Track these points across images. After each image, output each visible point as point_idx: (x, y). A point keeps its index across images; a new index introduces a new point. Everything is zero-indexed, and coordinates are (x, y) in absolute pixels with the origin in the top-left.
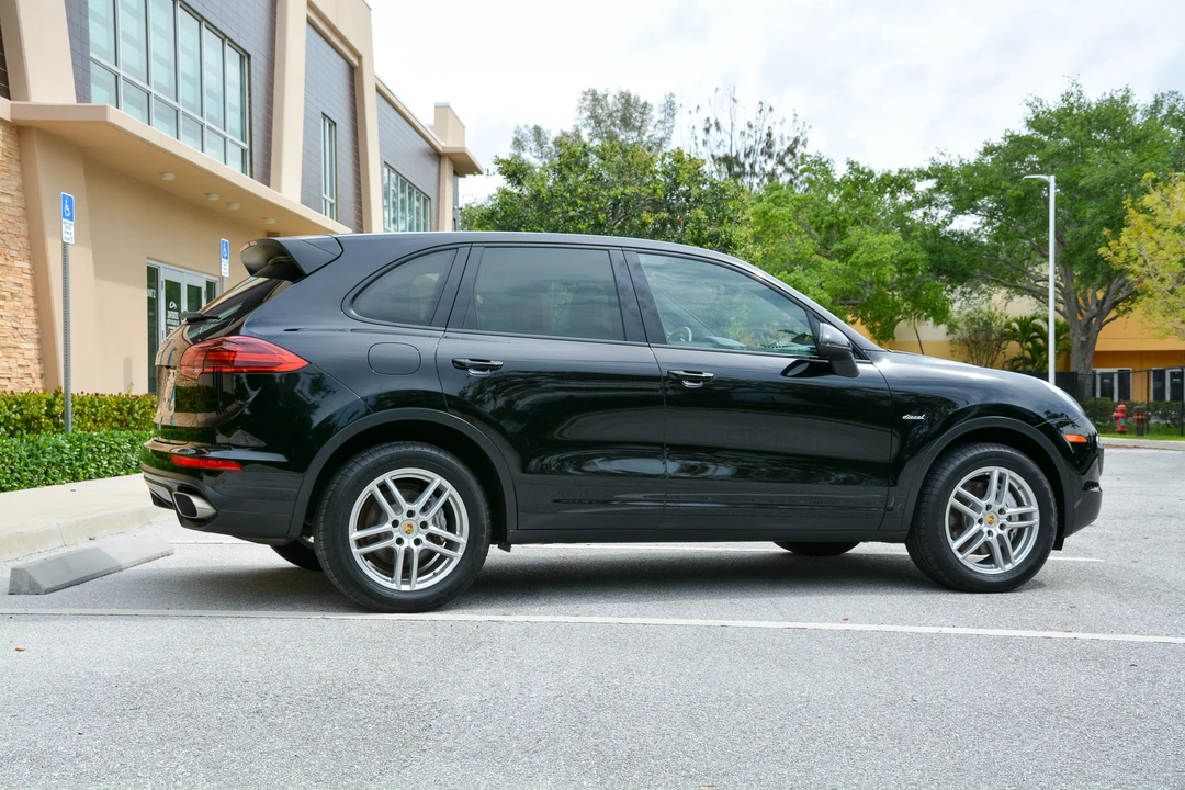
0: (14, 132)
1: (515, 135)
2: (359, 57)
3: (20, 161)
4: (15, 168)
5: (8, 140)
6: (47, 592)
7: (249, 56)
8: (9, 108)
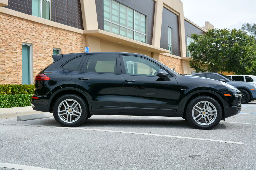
0: (84, 36)
1: (242, 26)
2: (179, 14)
3: (85, 41)
4: (84, 42)
5: (83, 37)
6: (22, 121)
7: (147, 16)
8: (83, 31)
